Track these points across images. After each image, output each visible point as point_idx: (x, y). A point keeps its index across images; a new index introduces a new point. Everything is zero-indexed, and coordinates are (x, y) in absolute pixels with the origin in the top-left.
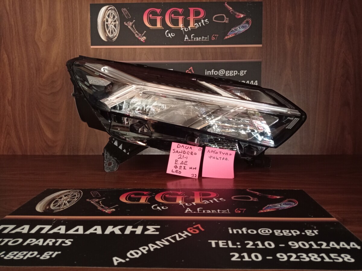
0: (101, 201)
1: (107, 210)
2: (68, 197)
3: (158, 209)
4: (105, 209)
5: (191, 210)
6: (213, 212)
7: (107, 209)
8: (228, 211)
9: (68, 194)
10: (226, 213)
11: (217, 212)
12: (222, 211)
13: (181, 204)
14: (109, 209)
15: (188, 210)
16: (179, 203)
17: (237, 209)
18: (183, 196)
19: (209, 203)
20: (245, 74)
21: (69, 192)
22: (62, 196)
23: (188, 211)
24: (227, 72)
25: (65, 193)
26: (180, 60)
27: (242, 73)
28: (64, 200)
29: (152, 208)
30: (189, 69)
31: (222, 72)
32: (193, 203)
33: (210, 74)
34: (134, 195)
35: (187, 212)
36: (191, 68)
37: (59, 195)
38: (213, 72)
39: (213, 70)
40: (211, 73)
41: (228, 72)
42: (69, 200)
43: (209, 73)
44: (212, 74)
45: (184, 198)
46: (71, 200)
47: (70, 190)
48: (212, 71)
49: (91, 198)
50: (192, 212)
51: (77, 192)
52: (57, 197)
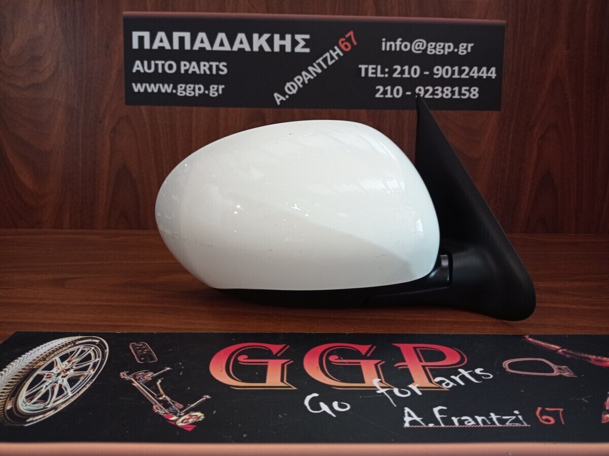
0: (160, 381)
1: (180, 417)
2: (69, 362)
3: (324, 412)
4: (175, 414)
5: (419, 416)
6: (482, 425)
7: (181, 410)
8: (520, 417)
9: (72, 353)
10: (517, 425)
11: (493, 423)
12: (504, 417)
13: (381, 391)
14: (186, 413)
15: (410, 415)
16: (375, 387)
17: (539, 409)
18: (376, 361)
19: (453, 386)
20: (469, 50)
21: (74, 343)
22: (53, 359)
23: (411, 419)
24: (431, 45)
25: (63, 346)
26: (326, 14)
27: (464, 49)
28: (59, 374)
29: (306, 407)
30: (347, 36)
31: (419, 46)
32: (411, 386)
33: (393, 49)
34: (246, 357)
35: (412, 423)
36: (351, 33)
37: (47, 356)
38: (400, 45)
39: (400, 39)
40: (396, 45)
41: (433, 46)
42: (71, 373)
43: (391, 46)
44: (398, 49)
45: (381, 366)
46: (78, 374)
47: (77, 338)
48: (398, 43)
49: (133, 368)
50: (424, 425)
51: (94, 343)
52: (40, 361)
